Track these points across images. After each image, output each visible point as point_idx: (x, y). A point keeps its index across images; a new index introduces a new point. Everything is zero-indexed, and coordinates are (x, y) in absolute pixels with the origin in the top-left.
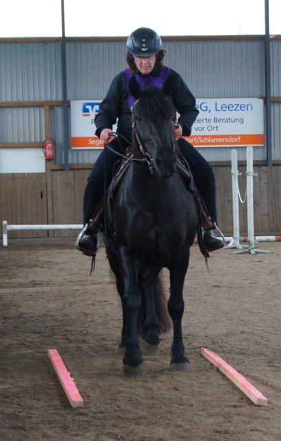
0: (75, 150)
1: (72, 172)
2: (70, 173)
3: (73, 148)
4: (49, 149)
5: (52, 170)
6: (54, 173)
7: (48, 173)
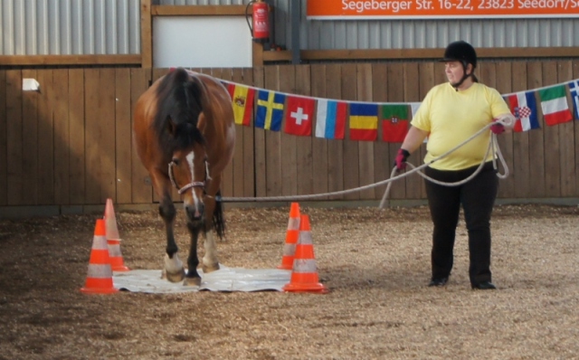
0: (313, 21)
1: (306, 67)
2: (304, 69)
3: (310, 18)
4: (261, 19)
5: (267, 63)
6: (269, 68)
7: (258, 68)
